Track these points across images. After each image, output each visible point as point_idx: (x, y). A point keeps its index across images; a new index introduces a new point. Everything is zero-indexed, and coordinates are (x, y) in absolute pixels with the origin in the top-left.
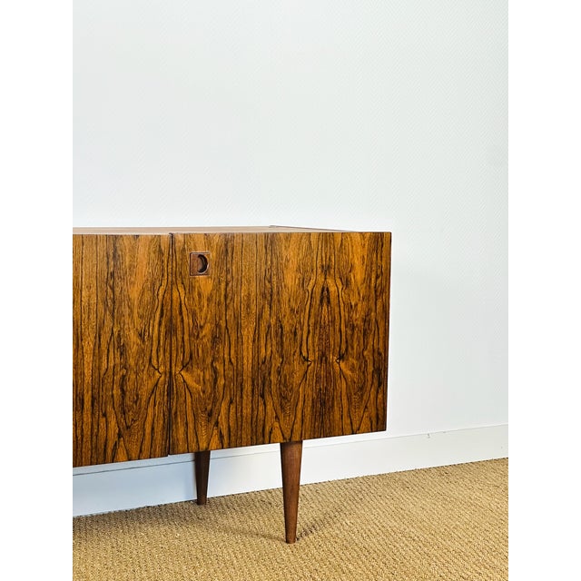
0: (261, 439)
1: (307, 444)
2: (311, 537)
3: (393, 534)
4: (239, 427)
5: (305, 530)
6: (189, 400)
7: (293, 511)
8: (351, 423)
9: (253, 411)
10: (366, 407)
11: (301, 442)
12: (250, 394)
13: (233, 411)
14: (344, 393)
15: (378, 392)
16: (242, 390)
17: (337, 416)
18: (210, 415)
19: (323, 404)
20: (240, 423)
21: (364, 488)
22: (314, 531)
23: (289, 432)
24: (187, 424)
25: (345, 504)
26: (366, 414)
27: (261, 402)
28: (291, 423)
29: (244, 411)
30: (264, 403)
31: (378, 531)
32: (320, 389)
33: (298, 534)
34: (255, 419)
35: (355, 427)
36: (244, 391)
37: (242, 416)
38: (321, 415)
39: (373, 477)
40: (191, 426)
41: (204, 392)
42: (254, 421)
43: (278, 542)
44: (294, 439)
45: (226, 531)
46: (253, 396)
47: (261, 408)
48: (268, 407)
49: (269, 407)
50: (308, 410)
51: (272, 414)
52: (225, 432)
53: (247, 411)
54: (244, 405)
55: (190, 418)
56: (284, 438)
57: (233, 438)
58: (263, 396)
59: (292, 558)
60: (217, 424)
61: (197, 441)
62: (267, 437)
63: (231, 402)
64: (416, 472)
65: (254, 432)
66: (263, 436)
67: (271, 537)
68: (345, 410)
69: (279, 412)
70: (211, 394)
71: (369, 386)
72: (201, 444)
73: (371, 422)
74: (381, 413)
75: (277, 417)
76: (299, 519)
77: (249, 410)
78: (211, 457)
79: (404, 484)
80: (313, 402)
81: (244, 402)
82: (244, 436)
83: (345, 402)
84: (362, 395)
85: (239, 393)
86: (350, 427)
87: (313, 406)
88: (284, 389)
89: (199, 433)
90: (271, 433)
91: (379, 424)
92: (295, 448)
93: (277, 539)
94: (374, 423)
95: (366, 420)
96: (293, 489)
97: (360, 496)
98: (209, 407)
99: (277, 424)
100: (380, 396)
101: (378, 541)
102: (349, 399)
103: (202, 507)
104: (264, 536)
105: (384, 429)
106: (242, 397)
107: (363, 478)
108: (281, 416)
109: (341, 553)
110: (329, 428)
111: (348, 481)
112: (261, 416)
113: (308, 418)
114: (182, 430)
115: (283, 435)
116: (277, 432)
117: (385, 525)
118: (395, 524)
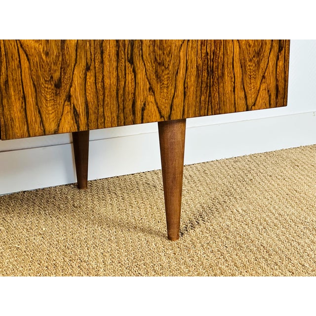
0: (131, 118)
1: (190, 122)
2: (198, 230)
3: (293, 224)
4: (101, 102)
5: (191, 222)
6: (25, 64)
7: (176, 203)
8: (246, 97)
9: (118, 80)
10: (264, 77)
11: (184, 121)
12: (114, 58)
13: (90, 80)
14: (236, 59)
15: (278, 59)
16: (102, 53)
17: (228, 88)
18: (58, 86)
19: (211, 72)
20: (101, 97)
21: (253, 167)
22: (201, 222)
23: (168, 109)
24: (24, 98)
25: (235, 187)
26: (264, 86)
27: (129, 69)
28: (171, 97)
29: (107, 81)
30: (134, 71)
31: (275, 221)
32: (207, 53)
33: (182, 226)
34: (121, 92)
35: (250, 101)
36: (106, 56)
37: (103, 87)
38: (209, 86)
39: (260, 155)
40: (31, 100)
41: (47, 54)
42: (120, 94)
43: (158, 239)
44: (174, 117)
45: (100, 223)
46: (118, 61)
47: (130, 77)
48: (139, 76)
49: (141, 76)
50: (192, 80)
51: (144, 85)
52: (81, 109)
53: (110, 81)
54: (106, 73)
55: (29, 90)
56: (161, 117)
57: (92, 117)
58: (131, 61)
59: (174, 264)
60: (69, 97)
61: (42, 121)
62: (139, 114)
63: (88, 68)
64: (303, 149)
65: (121, 109)
66: (134, 113)
67: (150, 232)
68: (238, 80)
69: (154, 82)
70: (58, 57)
71: (268, 51)
72: (47, 125)
73: (270, 96)
74: (281, 85)
75: (151, 89)
76: (183, 214)
77: (114, 80)
78: (90, 138)
79: (292, 162)
80: (198, 70)
81: (106, 69)
82: (107, 114)
83: (238, 69)
84: (259, 62)
85: (98, 56)
86: (243, 102)
87: (198, 76)
88: (159, 52)
89: (43, 110)
90: (143, 109)
91: (279, 98)
92: (177, 128)
93: (158, 234)
94: (273, 97)
95: (263, 94)
96: (174, 178)
97: (249, 176)
98: (57, 75)
99: (151, 99)
100: (281, 63)
101: (278, 236)
102: (243, 66)
103: (82, 191)
104: (143, 230)
105: (284, 104)
106: (102, 62)
107: (250, 156)
108: (157, 87)
109: (234, 256)
110: (219, 104)
111: (236, 160)
112: (130, 87)
113: (192, 90)
114: (17, 106)
115: (160, 113)
116: (152, 108)
117: (282, 213)
118: (293, 210)
